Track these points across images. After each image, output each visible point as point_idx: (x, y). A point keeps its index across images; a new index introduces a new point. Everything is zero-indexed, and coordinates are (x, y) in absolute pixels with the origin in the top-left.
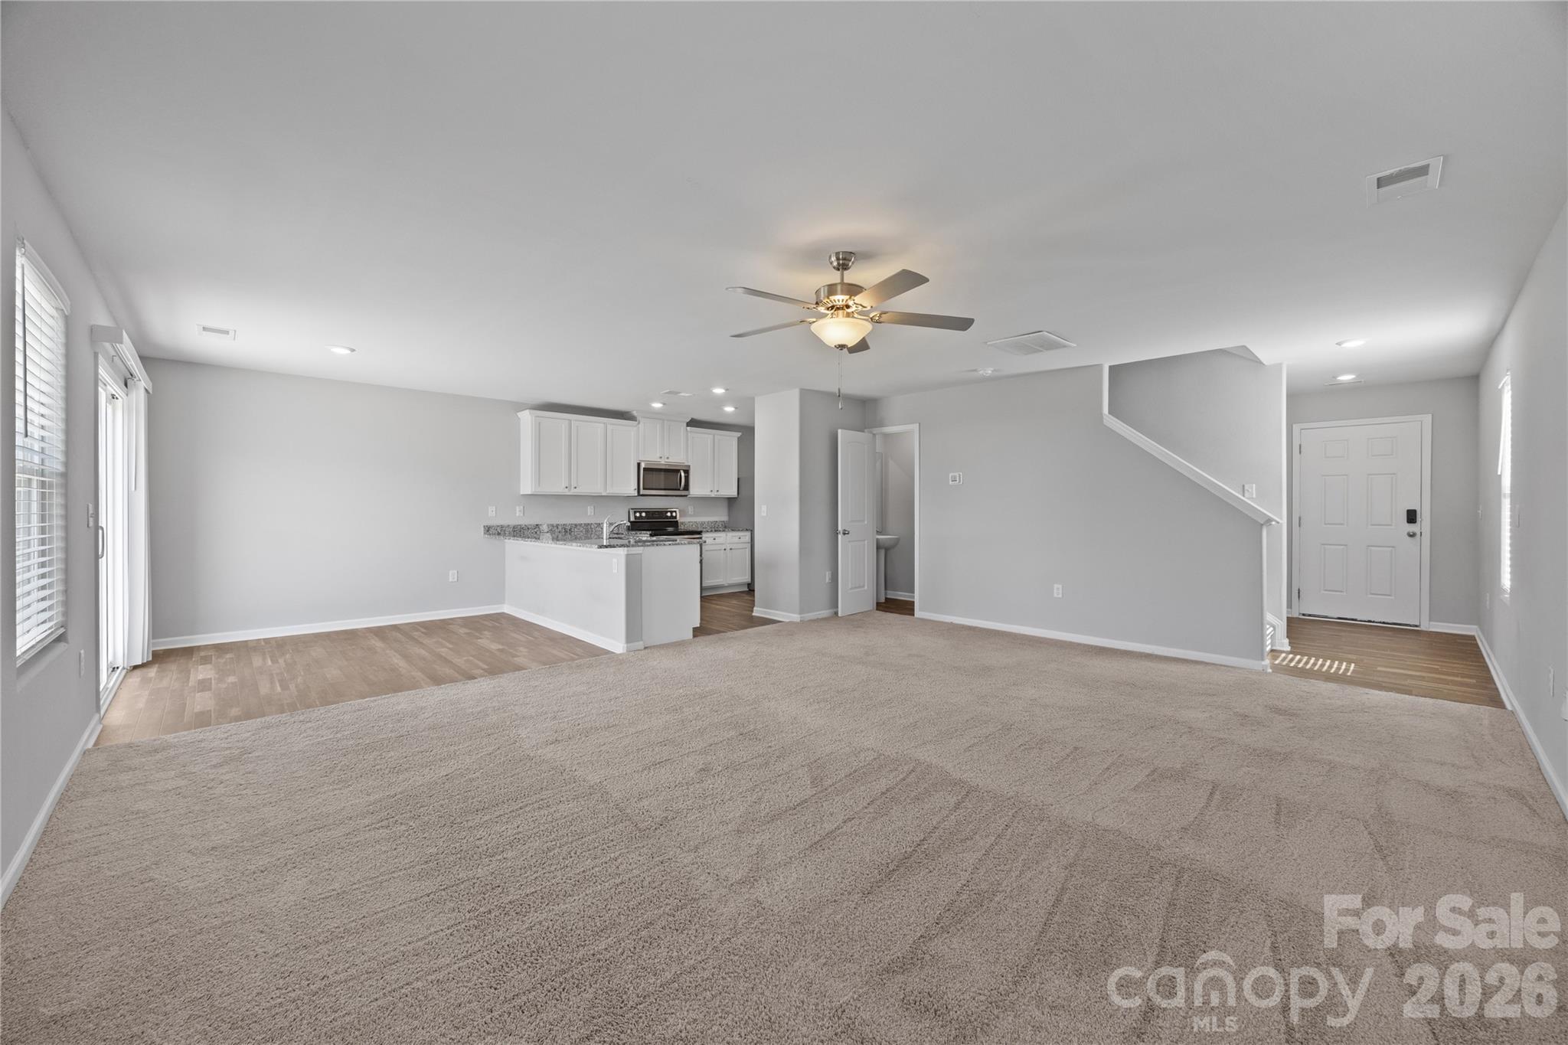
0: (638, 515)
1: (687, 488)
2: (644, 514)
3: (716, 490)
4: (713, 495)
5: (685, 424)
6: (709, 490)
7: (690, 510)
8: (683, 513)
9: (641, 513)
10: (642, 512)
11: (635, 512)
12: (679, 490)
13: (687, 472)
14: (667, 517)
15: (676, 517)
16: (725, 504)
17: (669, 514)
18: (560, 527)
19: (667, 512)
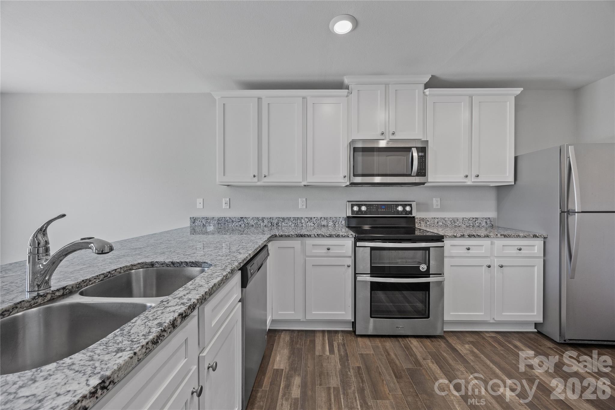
0: (356, 208)
1: (422, 172)
2: (364, 208)
3: (474, 173)
4: (469, 182)
5: (422, 86)
6: (463, 175)
7: (436, 202)
8: (424, 207)
9: (360, 206)
10: (362, 205)
11: (352, 206)
12: (410, 175)
13: (423, 150)
14: (398, 212)
15: (411, 212)
16: (492, 195)
17: (400, 208)
18: (266, 221)
19: (397, 205)
